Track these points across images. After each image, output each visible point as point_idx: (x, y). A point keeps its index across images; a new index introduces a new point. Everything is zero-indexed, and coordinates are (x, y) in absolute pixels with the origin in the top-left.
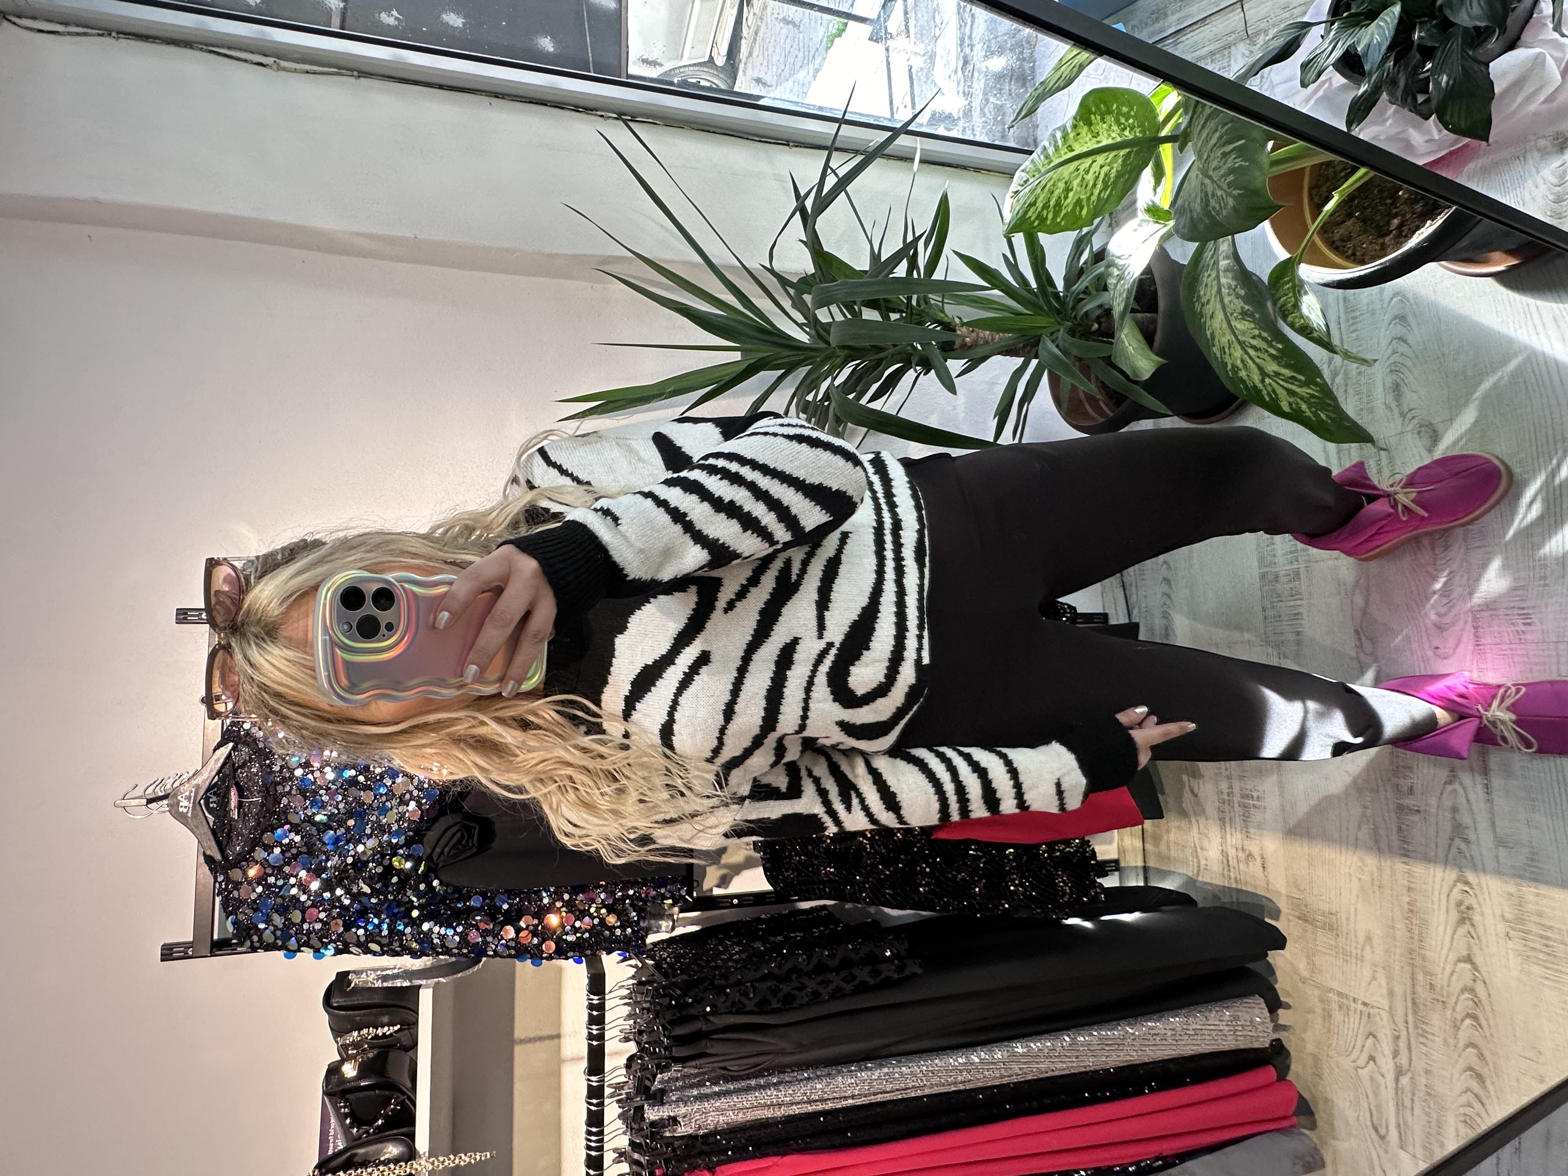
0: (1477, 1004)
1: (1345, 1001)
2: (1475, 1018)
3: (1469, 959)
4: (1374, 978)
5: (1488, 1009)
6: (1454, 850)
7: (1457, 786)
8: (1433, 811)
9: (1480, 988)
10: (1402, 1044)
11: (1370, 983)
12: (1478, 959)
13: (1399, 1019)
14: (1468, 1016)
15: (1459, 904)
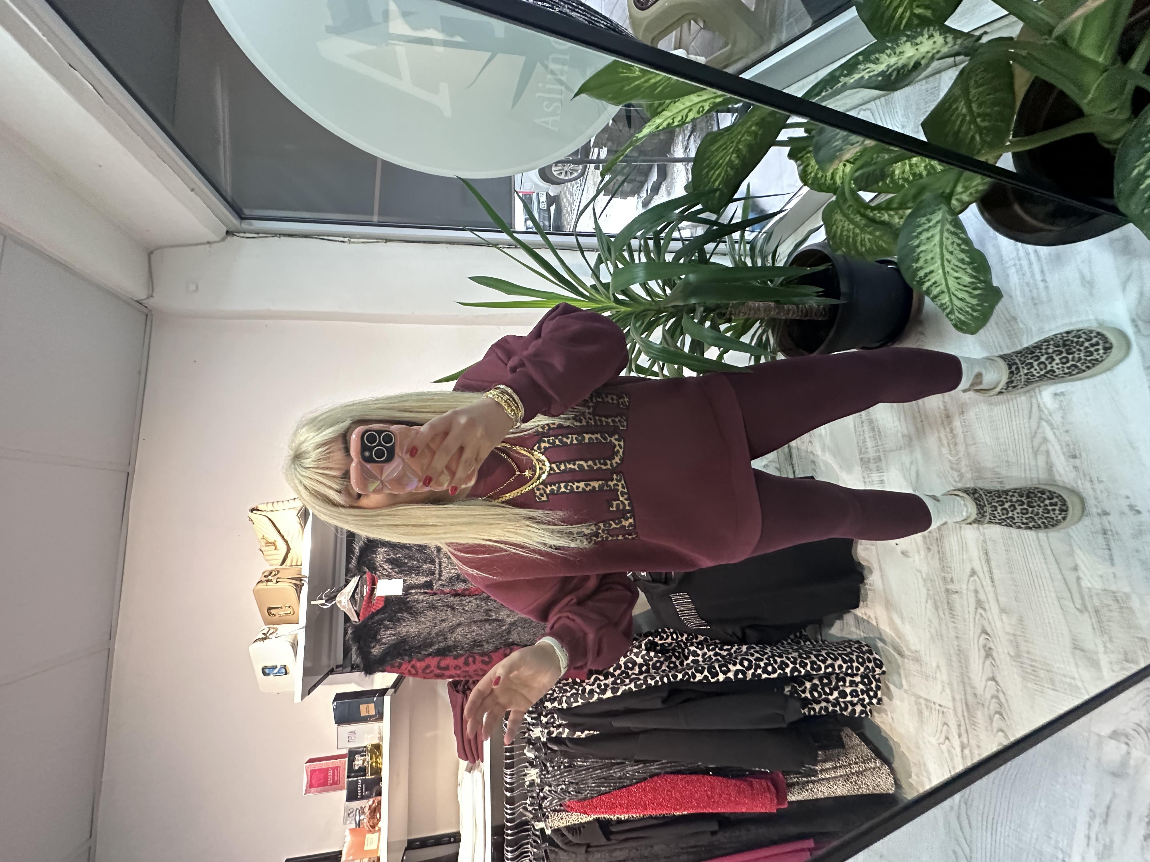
0: (1001, 705)
1: (929, 704)
2: (1000, 714)
3: (993, 679)
4: (943, 690)
5: (1007, 708)
6: (978, 615)
7: (976, 578)
8: (965, 592)
9: (1001, 695)
10: (963, 728)
11: (941, 693)
12: (998, 679)
13: (960, 714)
14: (997, 712)
15: (985, 646)
